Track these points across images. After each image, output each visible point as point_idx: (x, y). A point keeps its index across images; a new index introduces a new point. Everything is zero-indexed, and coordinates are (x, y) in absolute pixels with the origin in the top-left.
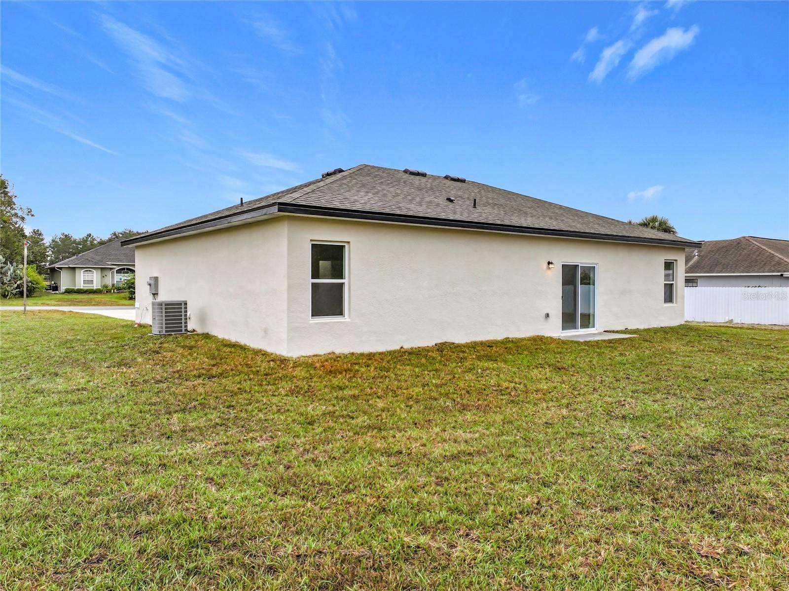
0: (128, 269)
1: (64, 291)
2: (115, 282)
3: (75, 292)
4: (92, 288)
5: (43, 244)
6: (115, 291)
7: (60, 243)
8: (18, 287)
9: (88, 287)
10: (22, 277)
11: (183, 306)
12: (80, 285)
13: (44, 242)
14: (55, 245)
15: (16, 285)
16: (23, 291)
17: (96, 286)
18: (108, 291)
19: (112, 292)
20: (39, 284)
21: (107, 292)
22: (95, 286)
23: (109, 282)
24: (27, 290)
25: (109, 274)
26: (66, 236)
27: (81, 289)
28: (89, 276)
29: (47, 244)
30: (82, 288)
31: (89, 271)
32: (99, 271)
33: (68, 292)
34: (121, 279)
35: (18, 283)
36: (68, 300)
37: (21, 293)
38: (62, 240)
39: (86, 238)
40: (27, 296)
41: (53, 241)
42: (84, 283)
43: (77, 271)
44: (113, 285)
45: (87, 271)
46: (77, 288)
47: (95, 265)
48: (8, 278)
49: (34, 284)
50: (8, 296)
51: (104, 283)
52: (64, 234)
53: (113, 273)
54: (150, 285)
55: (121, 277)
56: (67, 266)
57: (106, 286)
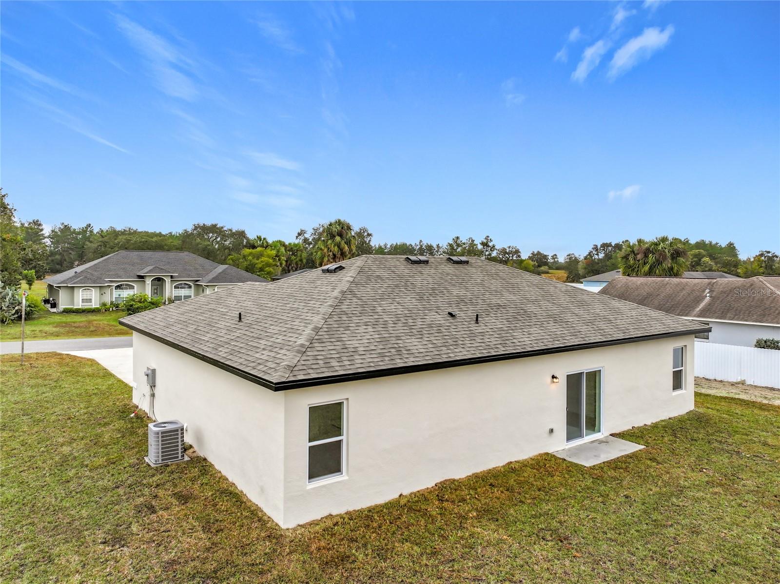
0: (127, 285)
1: (62, 310)
2: (114, 300)
3: (74, 312)
4: (90, 307)
5: (43, 234)
6: (114, 309)
7: (59, 233)
8: (17, 312)
9: (87, 306)
10: (21, 301)
11: (180, 432)
12: (79, 304)
13: (43, 232)
14: (54, 236)
15: (14, 311)
16: (21, 315)
17: (95, 304)
18: (107, 310)
19: (111, 310)
20: (37, 307)
21: (105, 310)
22: (93, 305)
23: (107, 299)
24: (26, 314)
25: (108, 291)
26: (66, 226)
27: (79, 309)
28: (87, 294)
29: (47, 234)
30: (80, 307)
31: (88, 289)
32: (98, 290)
33: (67, 311)
34: (119, 295)
35: (16, 308)
36: (66, 325)
37: (20, 318)
38: (61, 230)
39: (86, 228)
40: (25, 319)
41: (53, 231)
42: (83, 302)
43: (76, 290)
44: (112, 303)
45: (86, 289)
46: (75, 307)
47: (94, 283)
48: (6, 303)
49: (32, 307)
50: (6, 321)
51: (102, 301)
52: (63, 223)
53: (111, 290)
54: (147, 375)
55: (119, 293)
56: (66, 285)
57: (104, 305)
